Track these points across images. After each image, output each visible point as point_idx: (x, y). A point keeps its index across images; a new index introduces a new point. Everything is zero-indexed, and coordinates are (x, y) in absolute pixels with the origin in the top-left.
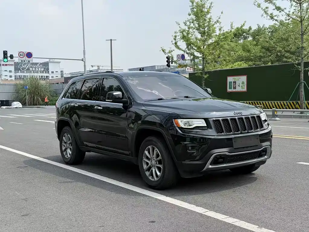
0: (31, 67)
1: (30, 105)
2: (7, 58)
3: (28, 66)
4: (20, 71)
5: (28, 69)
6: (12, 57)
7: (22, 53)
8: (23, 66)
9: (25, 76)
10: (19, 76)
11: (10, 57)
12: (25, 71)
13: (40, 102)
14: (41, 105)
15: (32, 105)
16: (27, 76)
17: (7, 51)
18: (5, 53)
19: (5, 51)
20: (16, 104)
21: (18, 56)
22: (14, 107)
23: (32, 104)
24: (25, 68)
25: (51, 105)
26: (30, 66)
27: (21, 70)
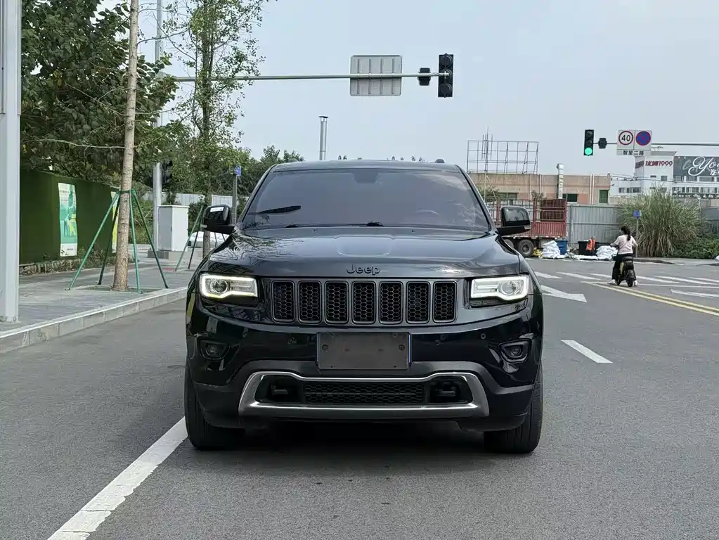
0: (712, 169)
1: (646, 256)
2: (591, 146)
3: (706, 166)
4: (685, 177)
5: (707, 173)
6: (603, 143)
7: (627, 134)
8: (695, 166)
9: (698, 188)
10: (684, 188)
11: (599, 143)
12: (698, 178)
13: (670, 249)
14: (671, 256)
15: (650, 256)
16: (702, 188)
17: (592, 131)
18: (589, 136)
19: (590, 130)
20: (607, 251)
21: (616, 140)
22: (600, 258)
23: (652, 252)
24: (699, 170)
25: (695, 258)
26: (712, 165)
27: (688, 176)
